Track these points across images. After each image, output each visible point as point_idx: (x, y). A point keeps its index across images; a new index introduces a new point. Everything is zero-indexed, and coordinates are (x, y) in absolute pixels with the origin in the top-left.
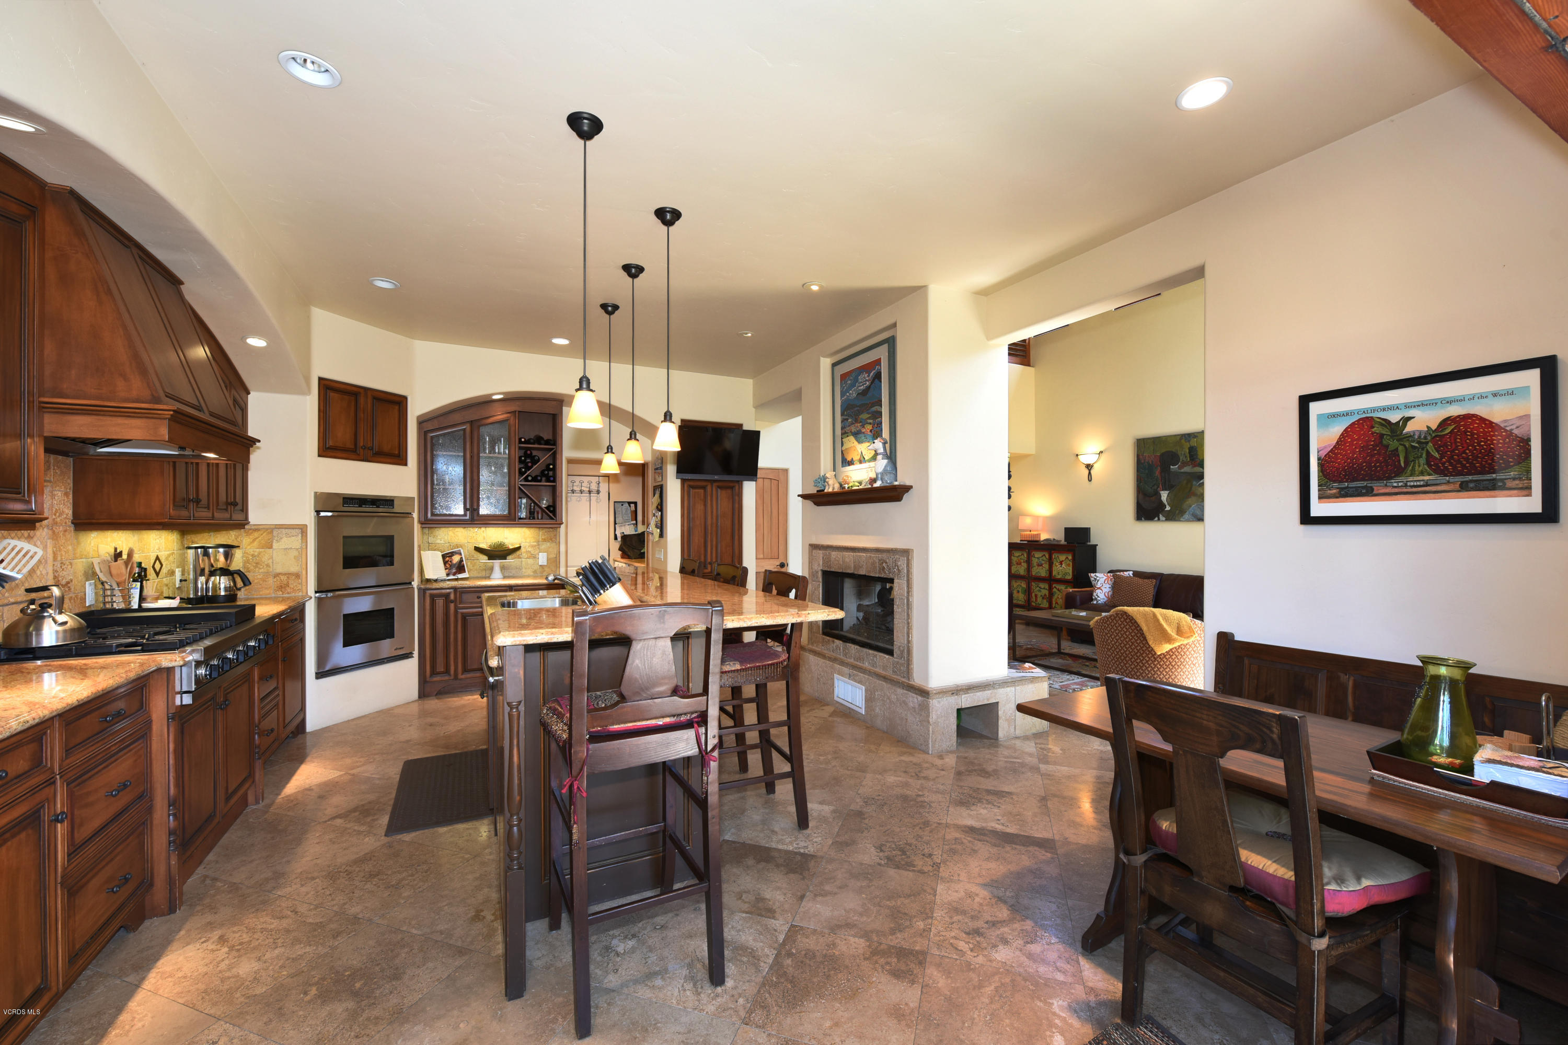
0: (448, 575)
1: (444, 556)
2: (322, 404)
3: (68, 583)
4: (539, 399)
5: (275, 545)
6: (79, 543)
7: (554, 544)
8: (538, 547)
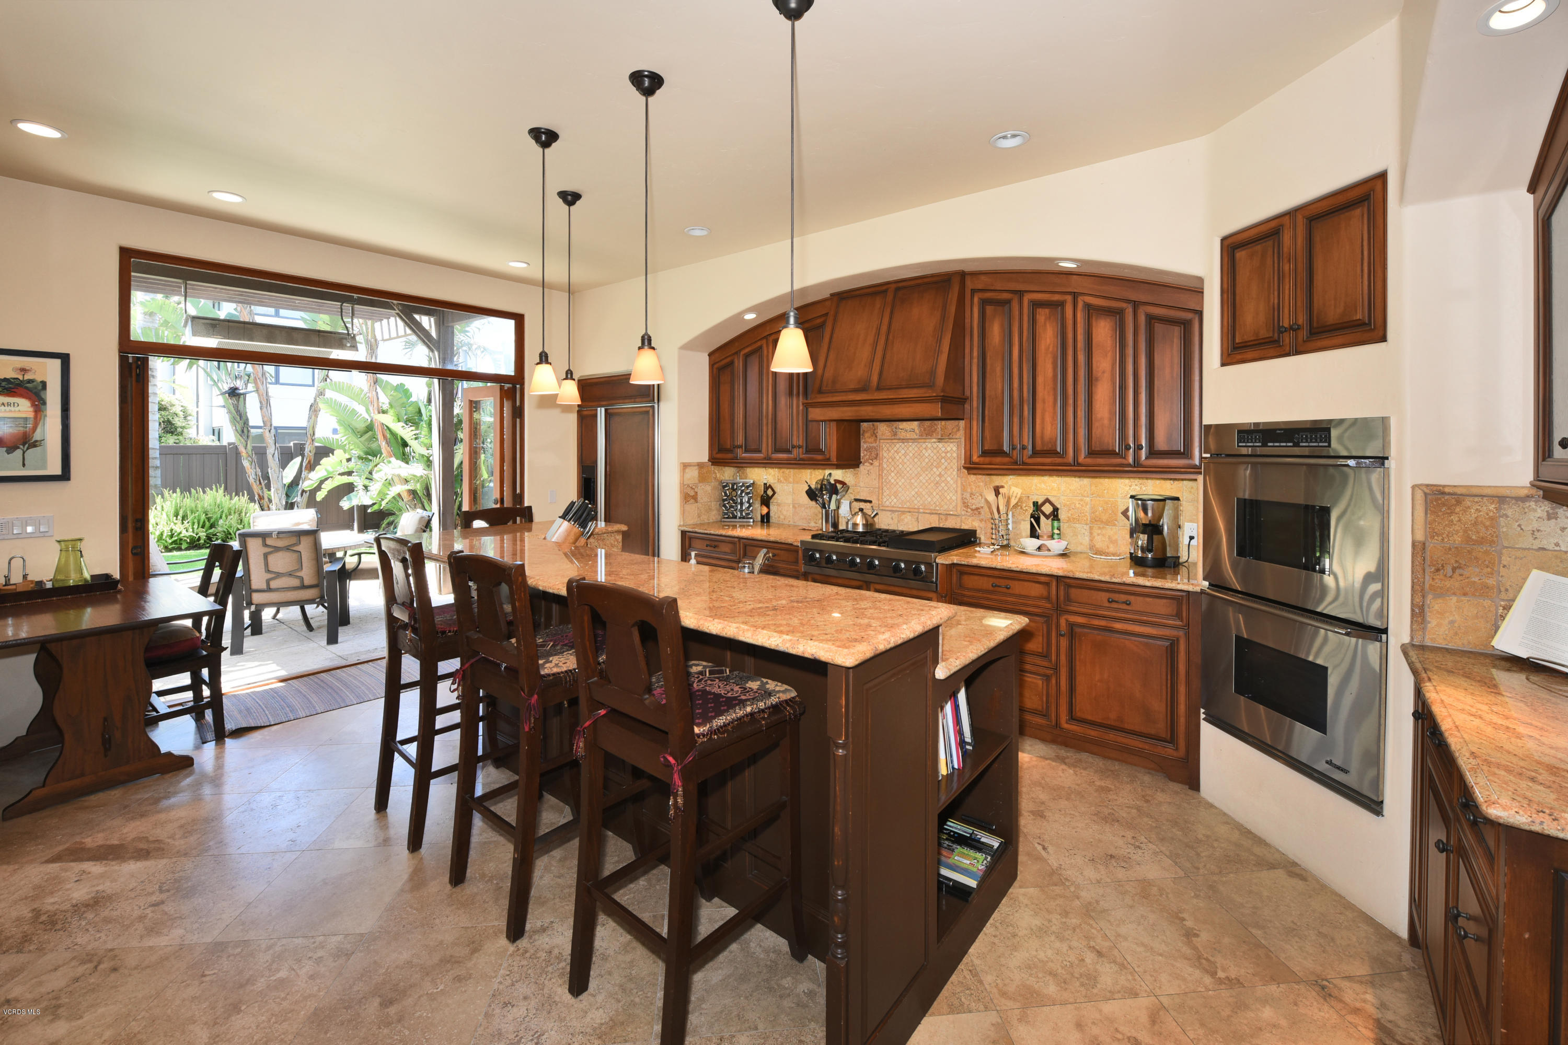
2: (1226, 279)
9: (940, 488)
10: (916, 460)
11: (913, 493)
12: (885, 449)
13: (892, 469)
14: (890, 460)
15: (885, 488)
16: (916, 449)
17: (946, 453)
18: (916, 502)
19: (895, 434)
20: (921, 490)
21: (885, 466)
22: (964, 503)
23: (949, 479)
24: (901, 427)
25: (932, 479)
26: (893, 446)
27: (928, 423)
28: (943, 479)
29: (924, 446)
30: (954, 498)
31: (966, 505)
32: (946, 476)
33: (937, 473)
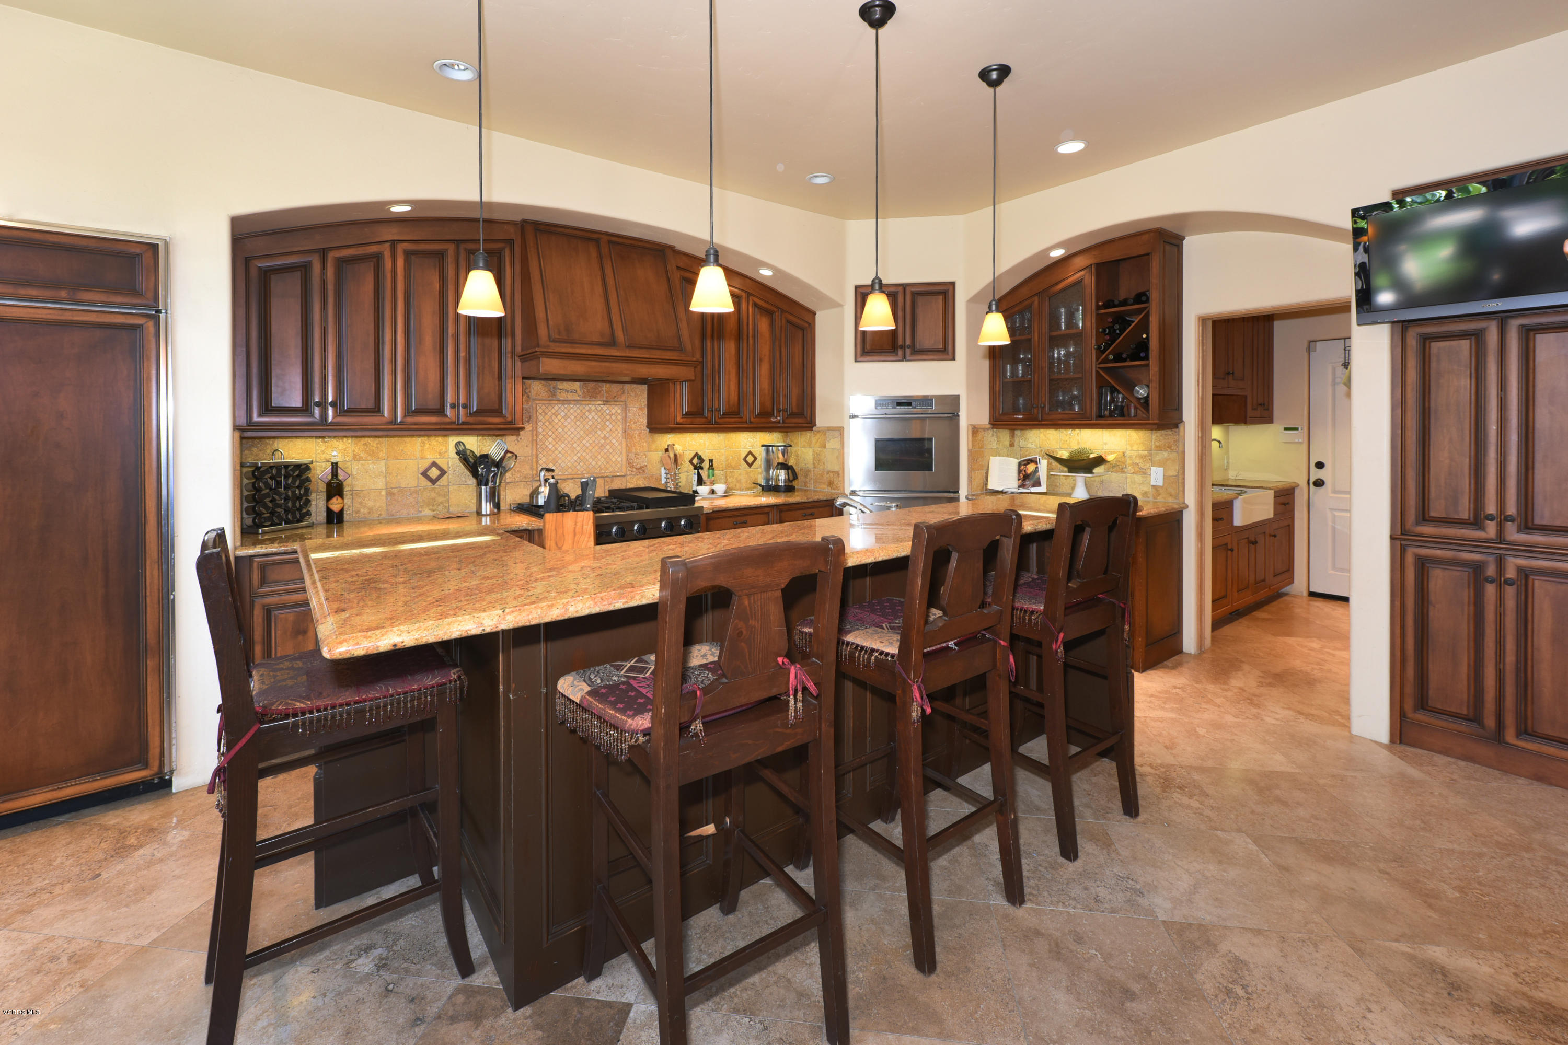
0: (1019, 487)
1: (1020, 464)
2: (859, 311)
4: (1122, 238)
5: (828, 445)
6: (654, 441)
7: (1174, 455)
8: (1149, 458)
9: (605, 451)
10: (578, 423)
11: (575, 458)
12: (540, 411)
13: (550, 433)
14: (547, 424)
15: (540, 455)
16: (578, 411)
17: (611, 415)
18: (578, 467)
19: (553, 394)
21: (540, 430)
22: (629, 463)
23: (614, 441)
24: (561, 387)
25: (597, 442)
26: (550, 407)
27: (591, 385)
28: (608, 441)
29: (587, 408)
30: (619, 459)
31: (630, 464)
32: (611, 438)
33: (602, 436)
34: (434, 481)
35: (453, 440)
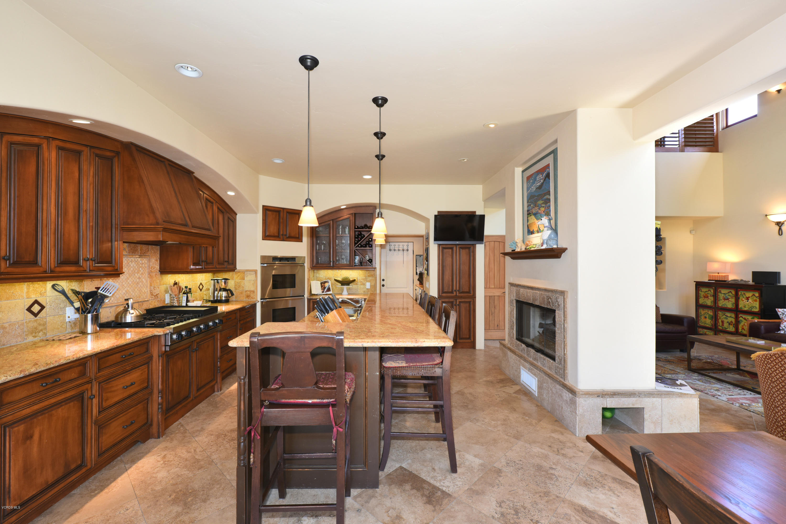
0: (323, 292)
1: (321, 283)
2: (264, 217)
3: (157, 295)
4: (364, 206)
5: (246, 278)
6: (162, 279)
7: (373, 278)
8: (366, 280)
9: (139, 286)
16: (126, 262)
17: (142, 264)
20: (128, 289)
22: (151, 293)
23: (143, 280)
28: (141, 280)
29: (130, 260)
30: (146, 291)
32: (142, 278)
33: (138, 277)
34: (36, 315)
35: (49, 284)
